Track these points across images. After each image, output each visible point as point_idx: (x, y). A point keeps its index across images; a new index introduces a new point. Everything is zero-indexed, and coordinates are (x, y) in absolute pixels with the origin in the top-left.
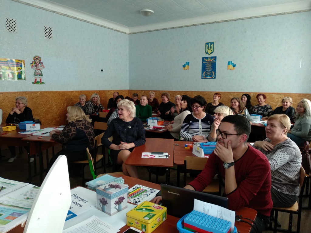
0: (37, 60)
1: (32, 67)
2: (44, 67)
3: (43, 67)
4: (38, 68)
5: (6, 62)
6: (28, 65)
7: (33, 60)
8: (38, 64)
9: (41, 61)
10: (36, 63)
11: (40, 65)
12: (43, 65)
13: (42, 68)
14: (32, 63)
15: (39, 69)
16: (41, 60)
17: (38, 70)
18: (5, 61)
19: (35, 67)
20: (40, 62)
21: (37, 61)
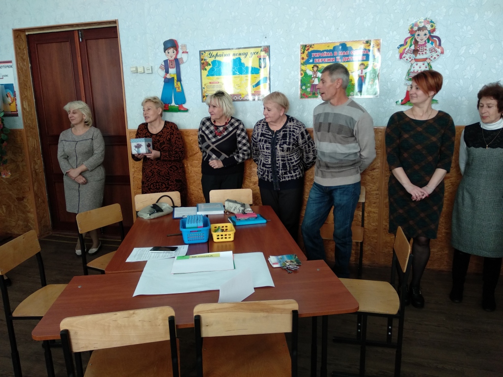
0: (422, 33)
1: (401, 57)
2: (442, 53)
3: (439, 50)
4: (419, 57)
5: (330, 51)
6: (391, 52)
7: (409, 35)
8: (424, 45)
9: (435, 34)
10: (416, 42)
11: (429, 46)
12: (440, 44)
13: (435, 55)
14: (403, 43)
15: (425, 60)
16: (434, 30)
17: (420, 64)
18: (329, 49)
19: (413, 56)
20: (431, 38)
21: (422, 37)
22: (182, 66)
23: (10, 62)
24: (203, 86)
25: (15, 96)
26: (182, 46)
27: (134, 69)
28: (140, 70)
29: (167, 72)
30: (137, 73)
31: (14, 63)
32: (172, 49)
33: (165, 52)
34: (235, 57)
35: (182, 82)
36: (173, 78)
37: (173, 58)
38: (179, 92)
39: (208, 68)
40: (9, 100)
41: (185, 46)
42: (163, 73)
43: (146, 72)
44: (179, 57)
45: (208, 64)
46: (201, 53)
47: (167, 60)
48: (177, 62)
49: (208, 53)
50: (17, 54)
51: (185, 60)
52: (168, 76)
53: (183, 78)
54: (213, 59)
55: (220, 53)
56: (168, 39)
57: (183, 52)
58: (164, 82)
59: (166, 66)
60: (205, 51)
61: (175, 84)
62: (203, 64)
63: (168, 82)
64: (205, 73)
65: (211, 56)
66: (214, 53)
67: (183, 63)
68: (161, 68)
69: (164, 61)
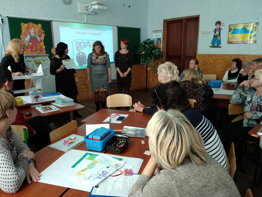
22: (221, 31)
23: (161, 31)
24: (229, 38)
25: (161, 42)
26: (223, 23)
27: (203, 32)
28: (205, 32)
29: (215, 33)
30: (204, 33)
31: (162, 31)
32: (219, 24)
33: (215, 26)
34: (243, 27)
35: (220, 37)
36: (217, 35)
37: (218, 28)
38: (219, 40)
39: (232, 31)
40: (159, 43)
41: (224, 23)
42: (213, 33)
43: (207, 33)
44: (221, 27)
45: (232, 30)
46: (230, 26)
47: (216, 29)
48: (220, 29)
49: (233, 25)
50: (164, 28)
51: (223, 28)
52: (216, 35)
53: (221, 35)
54: (234, 28)
55: (237, 25)
56: (218, 21)
57: (223, 26)
58: (214, 36)
59: (215, 31)
60: (231, 25)
61: (218, 37)
62: (230, 30)
63: (215, 36)
64: (230, 33)
65: (234, 26)
66: (235, 25)
67: (222, 29)
68: (213, 31)
69: (215, 29)
